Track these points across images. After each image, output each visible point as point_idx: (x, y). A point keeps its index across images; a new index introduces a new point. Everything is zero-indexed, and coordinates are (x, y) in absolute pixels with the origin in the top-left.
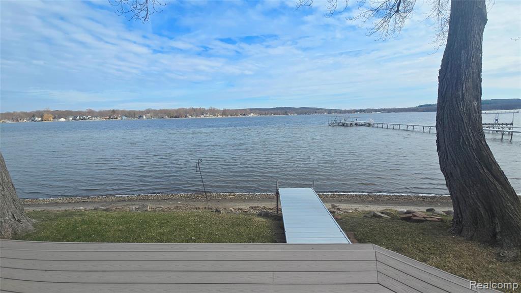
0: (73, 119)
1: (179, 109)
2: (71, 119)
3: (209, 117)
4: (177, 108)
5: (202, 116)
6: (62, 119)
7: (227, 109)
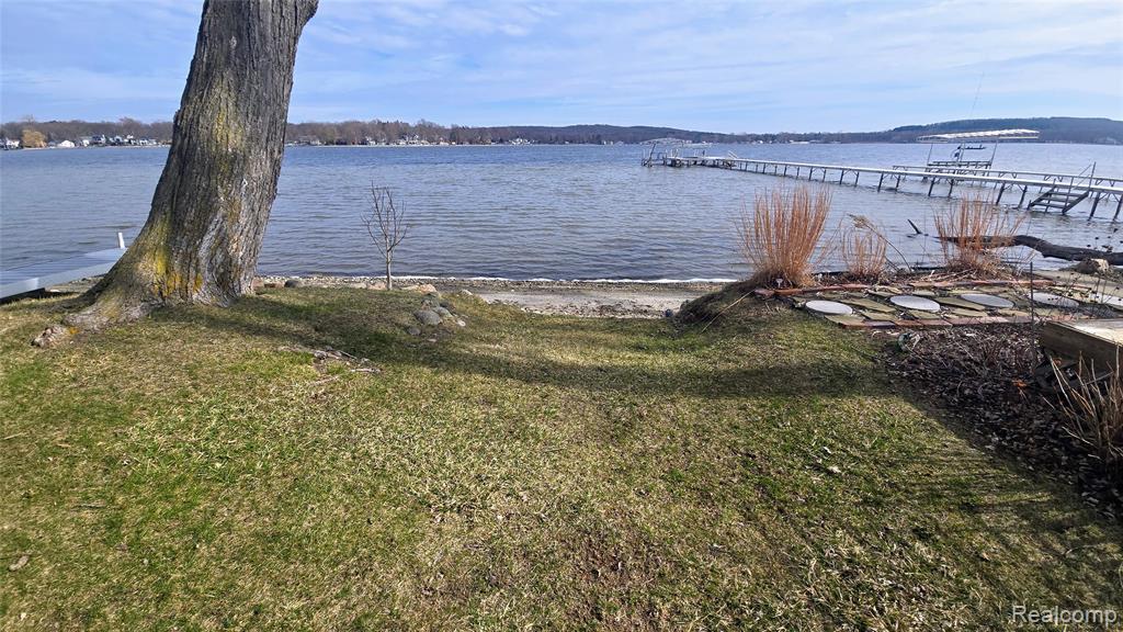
0: (91, 144)
1: (347, 124)
2: (86, 142)
3: (417, 144)
4: (341, 120)
5: (402, 143)
6: (67, 144)
7: (460, 126)
